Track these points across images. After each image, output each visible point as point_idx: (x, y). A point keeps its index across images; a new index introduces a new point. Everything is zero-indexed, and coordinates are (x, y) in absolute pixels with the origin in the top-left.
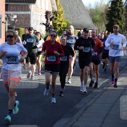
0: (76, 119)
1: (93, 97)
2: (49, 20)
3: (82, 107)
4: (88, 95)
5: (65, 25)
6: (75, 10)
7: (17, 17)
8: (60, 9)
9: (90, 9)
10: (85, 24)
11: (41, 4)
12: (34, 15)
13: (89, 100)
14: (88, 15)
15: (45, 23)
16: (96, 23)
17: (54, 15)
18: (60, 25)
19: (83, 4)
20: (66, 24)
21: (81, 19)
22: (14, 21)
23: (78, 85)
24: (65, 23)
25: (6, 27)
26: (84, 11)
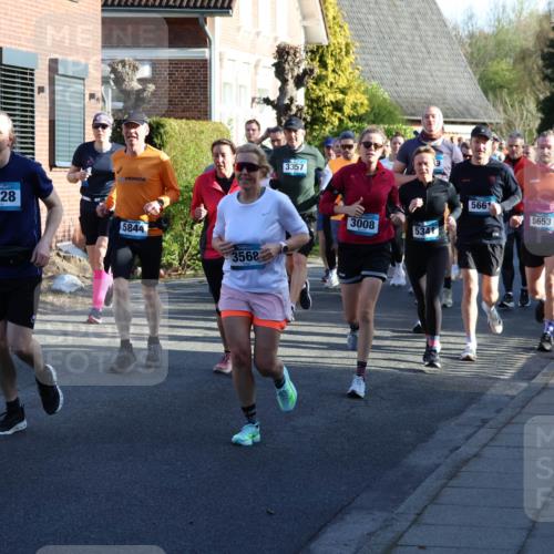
0: (412, 517)
1: (484, 422)
2: (291, 84)
3: (438, 466)
4: (462, 412)
5: (362, 104)
6: (404, 37)
8: (338, 35)
9: (471, 36)
10: (449, 97)
11: (256, 16)
12: (225, 60)
13: (468, 431)
14: (464, 61)
15: (274, 96)
16: (496, 96)
17: (312, 60)
18: (337, 107)
19: (440, 14)
20: (366, 102)
21: (431, 79)
24: (359, 95)
26: (443, 40)
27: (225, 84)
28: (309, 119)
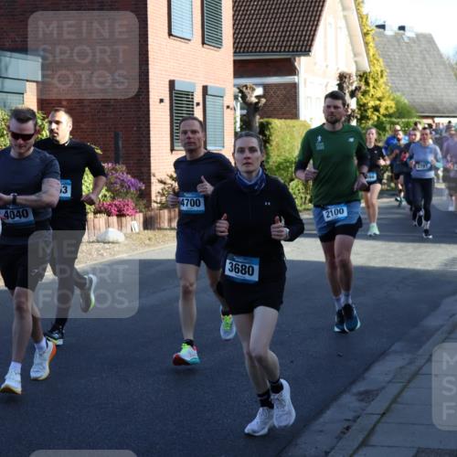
2: (348, 96)
5: (391, 107)
6: (417, 66)
7: (265, 90)
8: (376, 65)
10: (445, 102)
11: (326, 55)
12: (308, 83)
17: (360, 81)
18: (376, 109)
19: (438, 50)
20: (394, 106)
21: (433, 90)
22: (257, 103)
23: (430, 265)
24: (389, 102)
25: (235, 118)
26: (442, 67)
27: (308, 97)
28: (359, 117)
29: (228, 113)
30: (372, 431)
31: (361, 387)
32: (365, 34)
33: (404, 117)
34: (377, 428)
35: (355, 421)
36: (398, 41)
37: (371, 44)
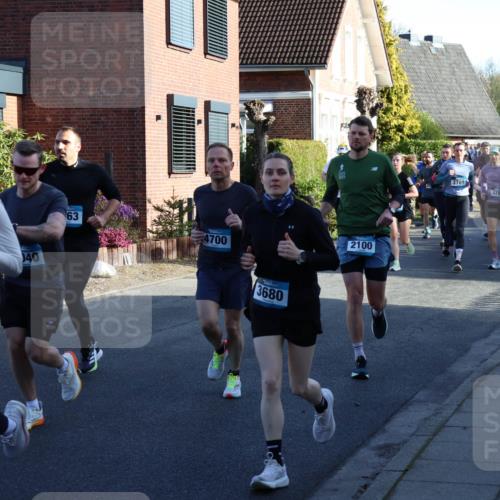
0: (454, 407)
3: (472, 372)
4: (488, 335)
5: (416, 127)
6: (445, 80)
7: (274, 107)
8: (399, 80)
9: (492, 79)
10: (476, 121)
11: (343, 68)
12: (323, 99)
13: (493, 348)
14: (486, 96)
17: (382, 97)
18: (400, 129)
19: (470, 64)
20: (419, 125)
21: (464, 108)
22: (266, 121)
23: (458, 304)
24: (414, 121)
25: (241, 138)
26: (474, 82)
27: (323, 115)
28: (380, 138)
29: (234, 132)
30: (393, 490)
31: (380, 440)
32: (387, 45)
33: (430, 138)
34: (399, 487)
35: (373, 479)
36: (425, 52)
37: (394, 56)
